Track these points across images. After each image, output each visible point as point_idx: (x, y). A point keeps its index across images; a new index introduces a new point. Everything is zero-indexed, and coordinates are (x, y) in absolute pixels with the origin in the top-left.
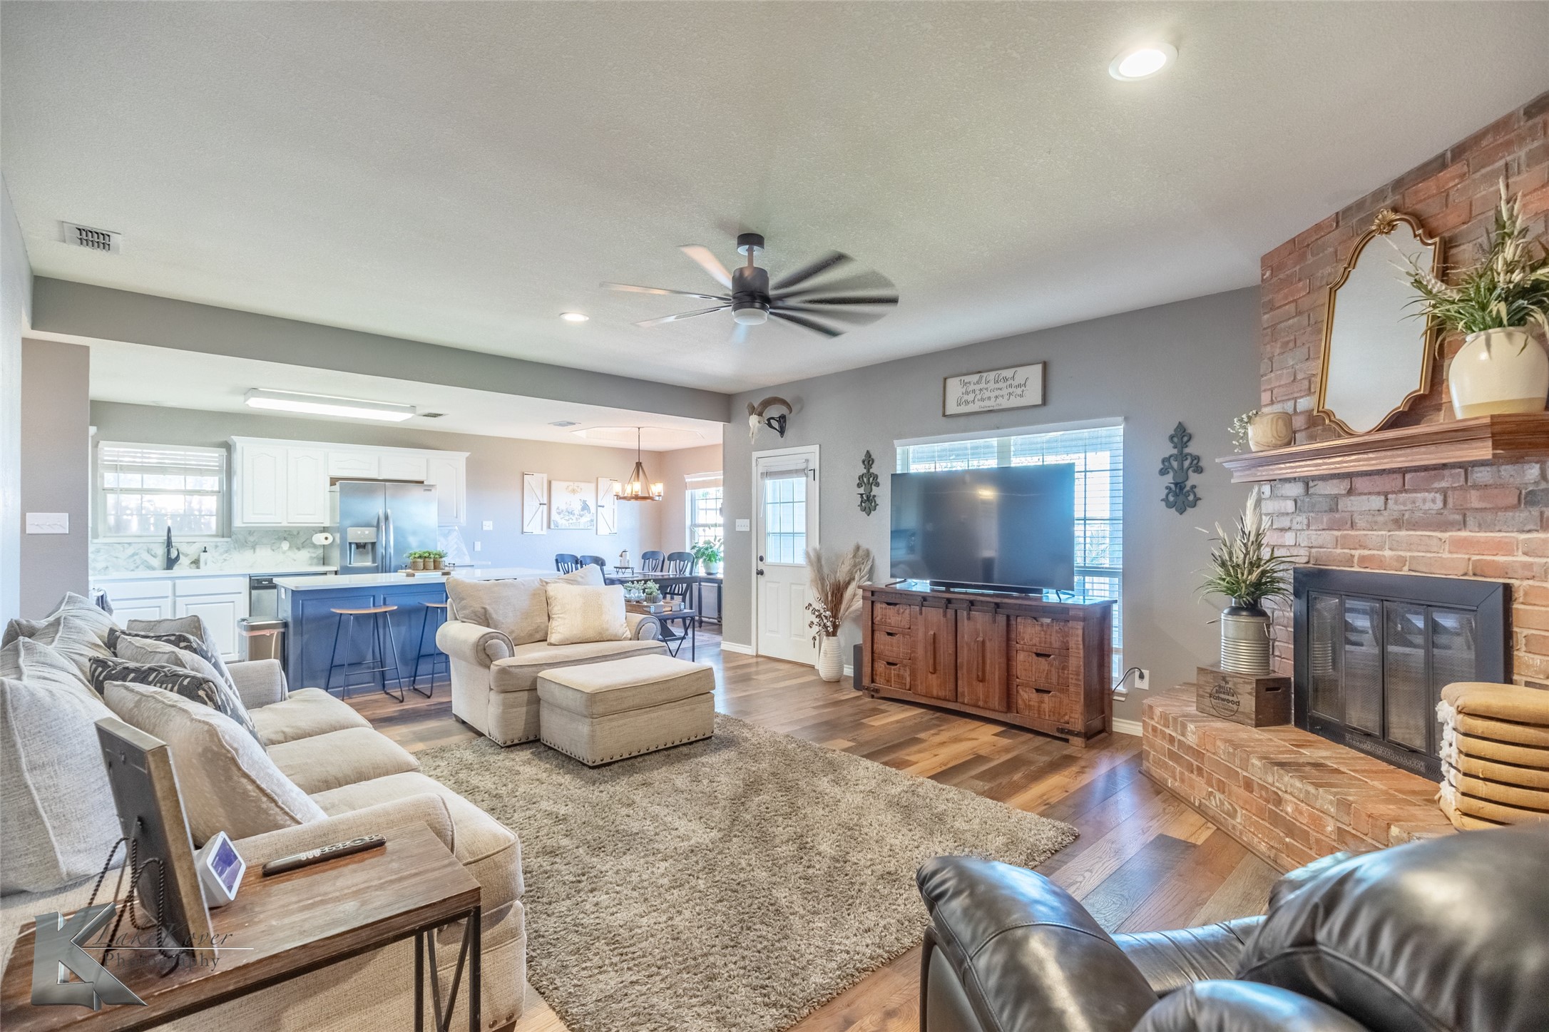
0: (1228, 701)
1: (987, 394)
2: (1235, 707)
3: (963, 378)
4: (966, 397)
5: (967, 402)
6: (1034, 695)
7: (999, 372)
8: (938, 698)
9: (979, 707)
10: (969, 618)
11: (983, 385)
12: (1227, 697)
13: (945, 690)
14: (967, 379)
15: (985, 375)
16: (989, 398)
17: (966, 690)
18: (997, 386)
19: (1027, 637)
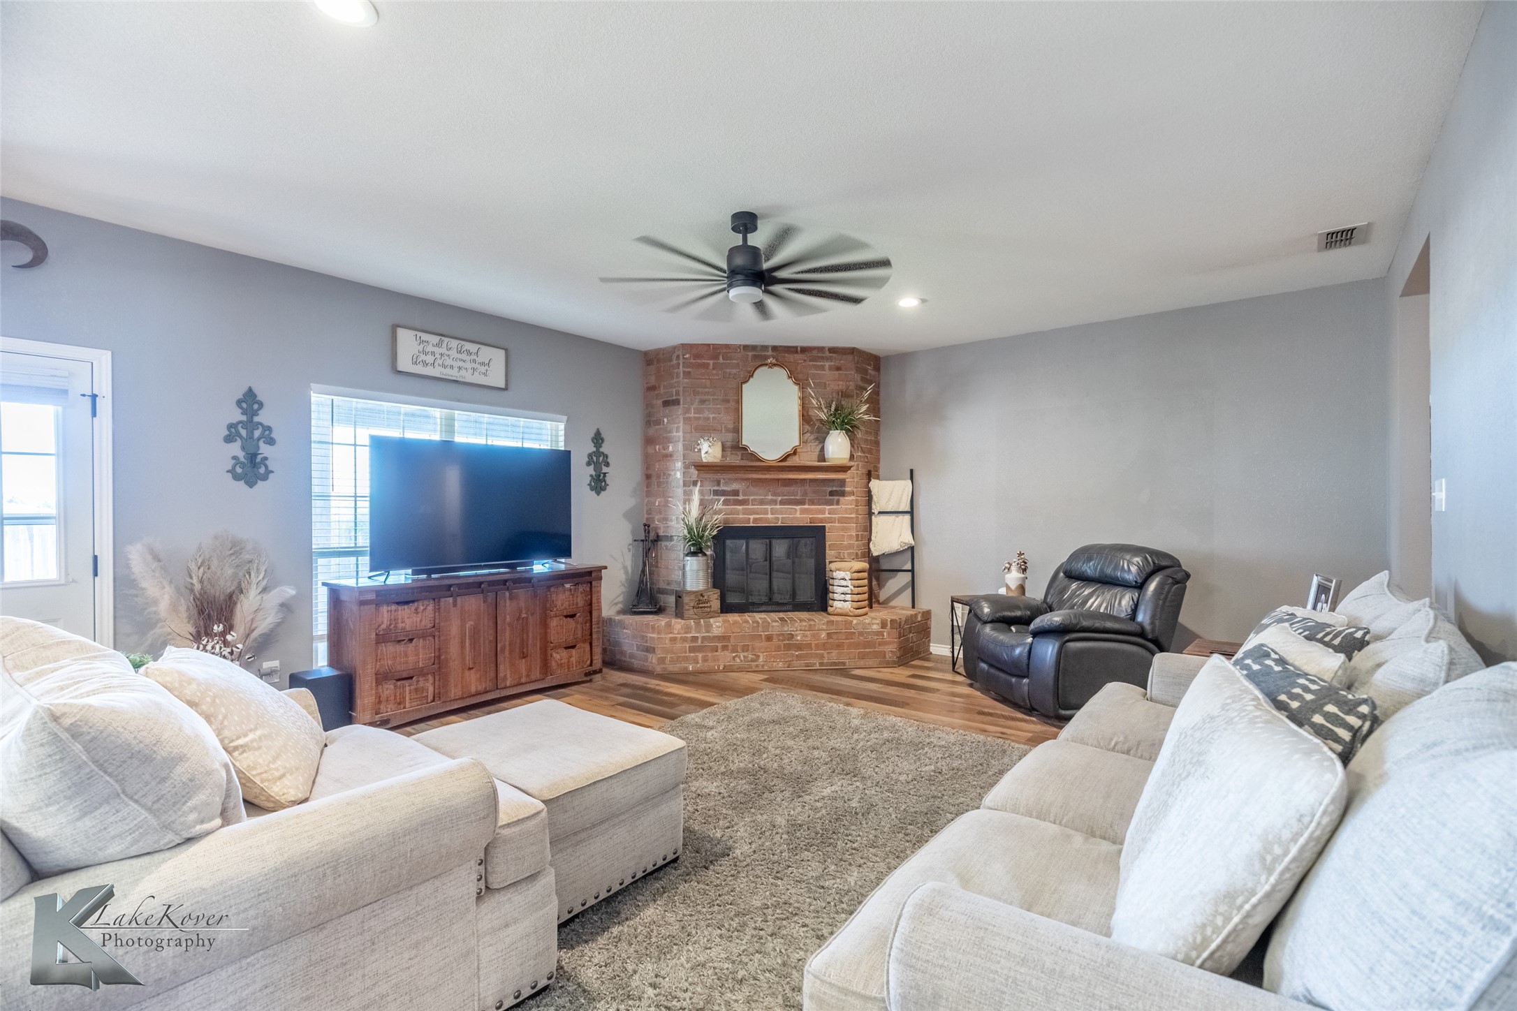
0: (705, 607)
1: (449, 362)
2: (709, 609)
3: (419, 334)
4: (423, 357)
5: (425, 364)
6: (565, 653)
7: (463, 343)
8: (478, 694)
9: (522, 684)
10: (511, 599)
11: (444, 350)
12: (706, 605)
13: (486, 682)
14: (425, 337)
15: (446, 340)
16: (452, 367)
17: (508, 673)
18: (460, 356)
19: (559, 603)
